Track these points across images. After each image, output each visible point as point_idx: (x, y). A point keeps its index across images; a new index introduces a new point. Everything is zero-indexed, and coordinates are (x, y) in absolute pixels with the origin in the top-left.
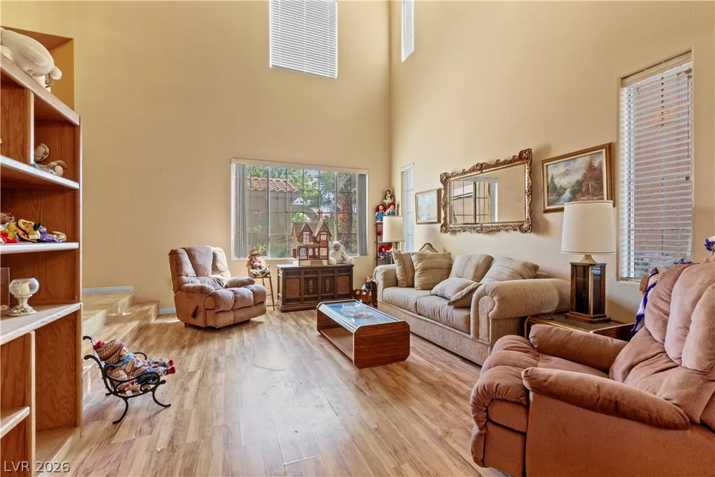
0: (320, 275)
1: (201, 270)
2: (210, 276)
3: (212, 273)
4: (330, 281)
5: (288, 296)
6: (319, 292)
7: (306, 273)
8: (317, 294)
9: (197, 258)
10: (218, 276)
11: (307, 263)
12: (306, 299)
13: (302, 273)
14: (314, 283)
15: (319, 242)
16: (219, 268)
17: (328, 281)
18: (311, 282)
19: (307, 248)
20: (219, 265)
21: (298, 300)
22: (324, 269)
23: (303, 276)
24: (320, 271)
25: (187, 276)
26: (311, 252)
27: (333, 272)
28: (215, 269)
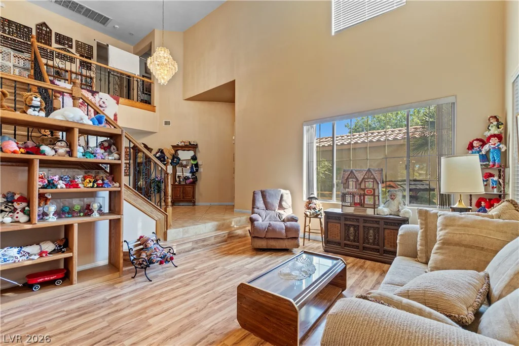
0: (361, 225)
1: (269, 206)
2: (277, 210)
3: (279, 209)
4: (374, 231)
5: (330, 238)
6: (361, 241)
7: (346, 219)
8: (358, 242)
9: (267, 197)
10: (281, 212)
11: (351, 210)
12: (346, 245)
13: (342, 218)
14: (355, 231)
15: (364, 190)
16: (283, 206)
17: (371, 231)
18: (352, 229)
19: (353, 195)
20: (284, 203)
21: (339, 244)
22: (367, 219)
23: (343, 222)
24: (361, 220)
25: (258, 209)
26: (357, 200)
27: (377, 222)
28: (281, 206)
